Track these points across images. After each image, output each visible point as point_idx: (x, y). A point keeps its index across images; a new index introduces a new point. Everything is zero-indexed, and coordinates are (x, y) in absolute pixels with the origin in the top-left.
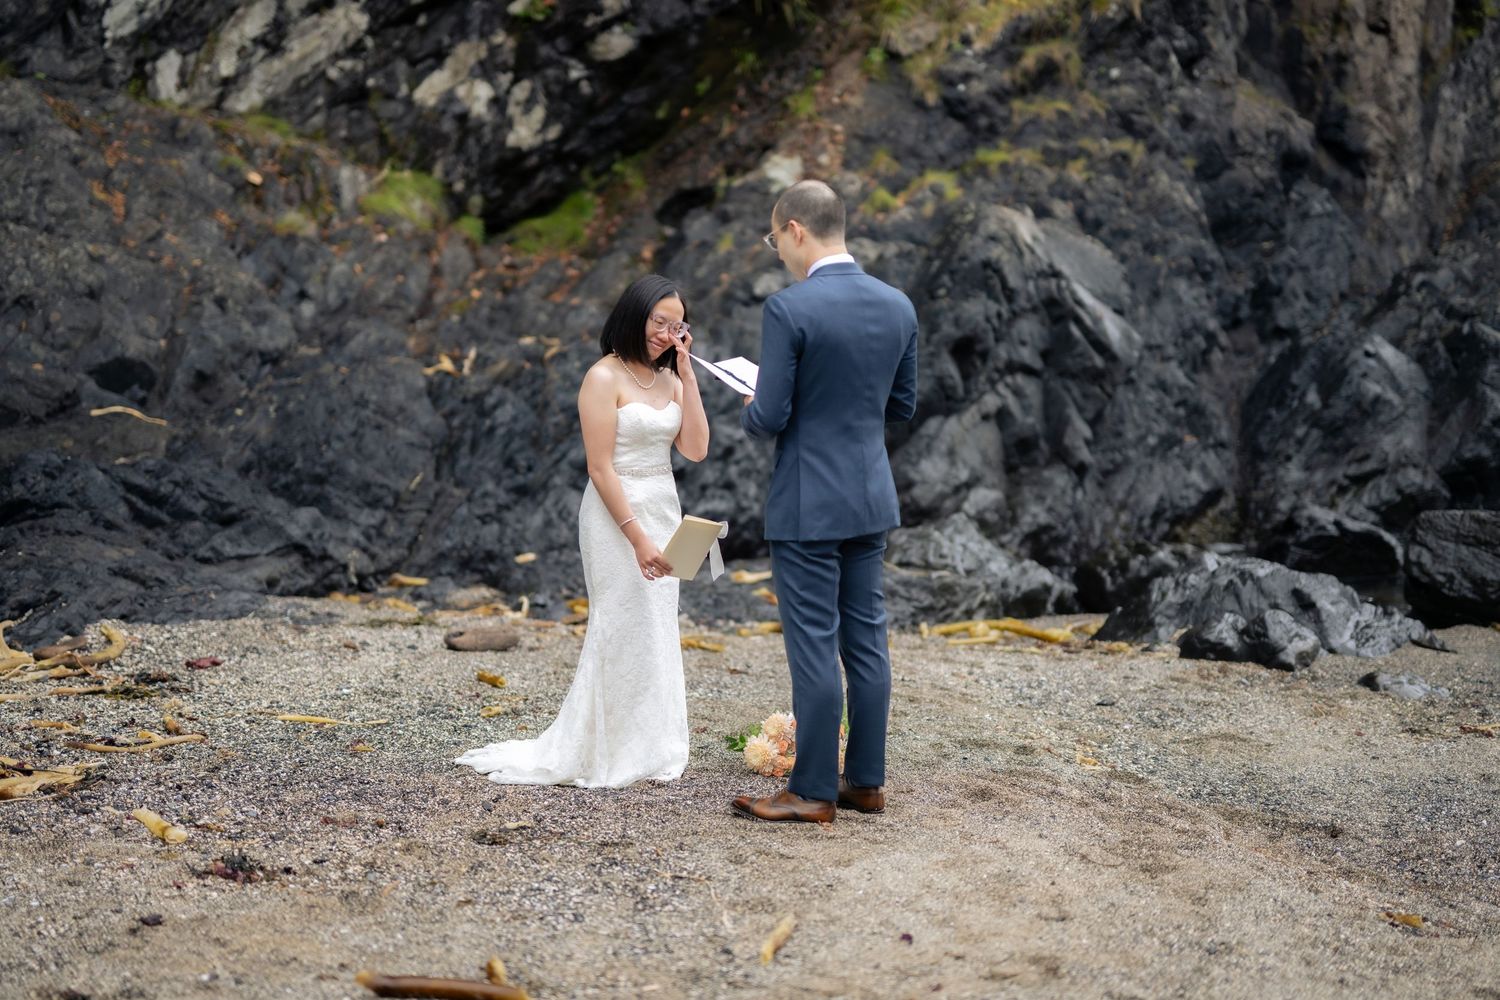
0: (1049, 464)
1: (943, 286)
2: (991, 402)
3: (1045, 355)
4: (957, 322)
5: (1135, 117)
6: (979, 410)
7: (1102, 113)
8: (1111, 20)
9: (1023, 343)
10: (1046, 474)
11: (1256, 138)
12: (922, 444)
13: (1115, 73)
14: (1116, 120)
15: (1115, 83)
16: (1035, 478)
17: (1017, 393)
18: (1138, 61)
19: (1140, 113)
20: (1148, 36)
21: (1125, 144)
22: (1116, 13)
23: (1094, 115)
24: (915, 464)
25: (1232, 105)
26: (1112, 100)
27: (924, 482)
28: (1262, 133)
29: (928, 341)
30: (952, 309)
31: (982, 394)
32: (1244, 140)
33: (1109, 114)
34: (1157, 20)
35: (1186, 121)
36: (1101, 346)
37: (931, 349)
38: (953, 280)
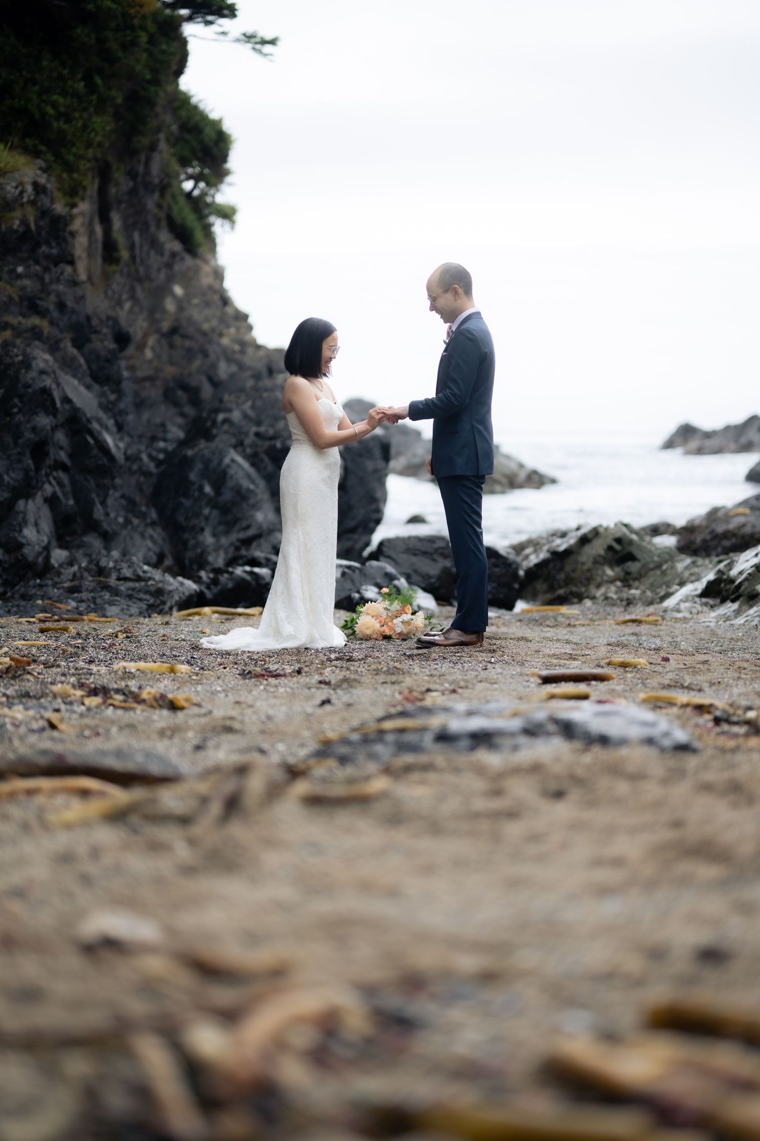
0: (85, 533)
1: (15, 406)
2: (48, 489)
3: (71, 456)
4: (34, 429)
5: (38, 302)
6: (43, 495)
7: (17, 298)
8: (16, 231)
9: (61, 448)
10: (85, 539)
11: (101, 321)
12: (20, 519)
13: (20, 269)
14: (26, 303)
15: (19, 276)
16: (77, 542)
17: (60, 484)
18: (31, 262)
19: (41, 299)
20: (38, 245)
21: (36, 321)
22: (19, 226)
23: (10, 298)
24: (21, 531)
25: (83, 298)
26: (23, 288)
27: (28, 544)
28: (104, 317)
29: (16, 444)
30: (29, 421)
31: (43, 483)
32: (95, 322)
33: (20, 297)
34: (44, 233)
35: (61, 306)
36: (104, 449)
37: (19, 450)
38: (21, 402)
